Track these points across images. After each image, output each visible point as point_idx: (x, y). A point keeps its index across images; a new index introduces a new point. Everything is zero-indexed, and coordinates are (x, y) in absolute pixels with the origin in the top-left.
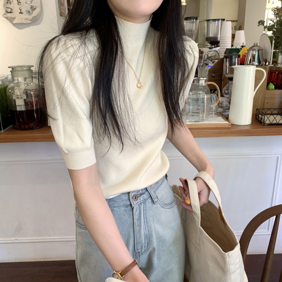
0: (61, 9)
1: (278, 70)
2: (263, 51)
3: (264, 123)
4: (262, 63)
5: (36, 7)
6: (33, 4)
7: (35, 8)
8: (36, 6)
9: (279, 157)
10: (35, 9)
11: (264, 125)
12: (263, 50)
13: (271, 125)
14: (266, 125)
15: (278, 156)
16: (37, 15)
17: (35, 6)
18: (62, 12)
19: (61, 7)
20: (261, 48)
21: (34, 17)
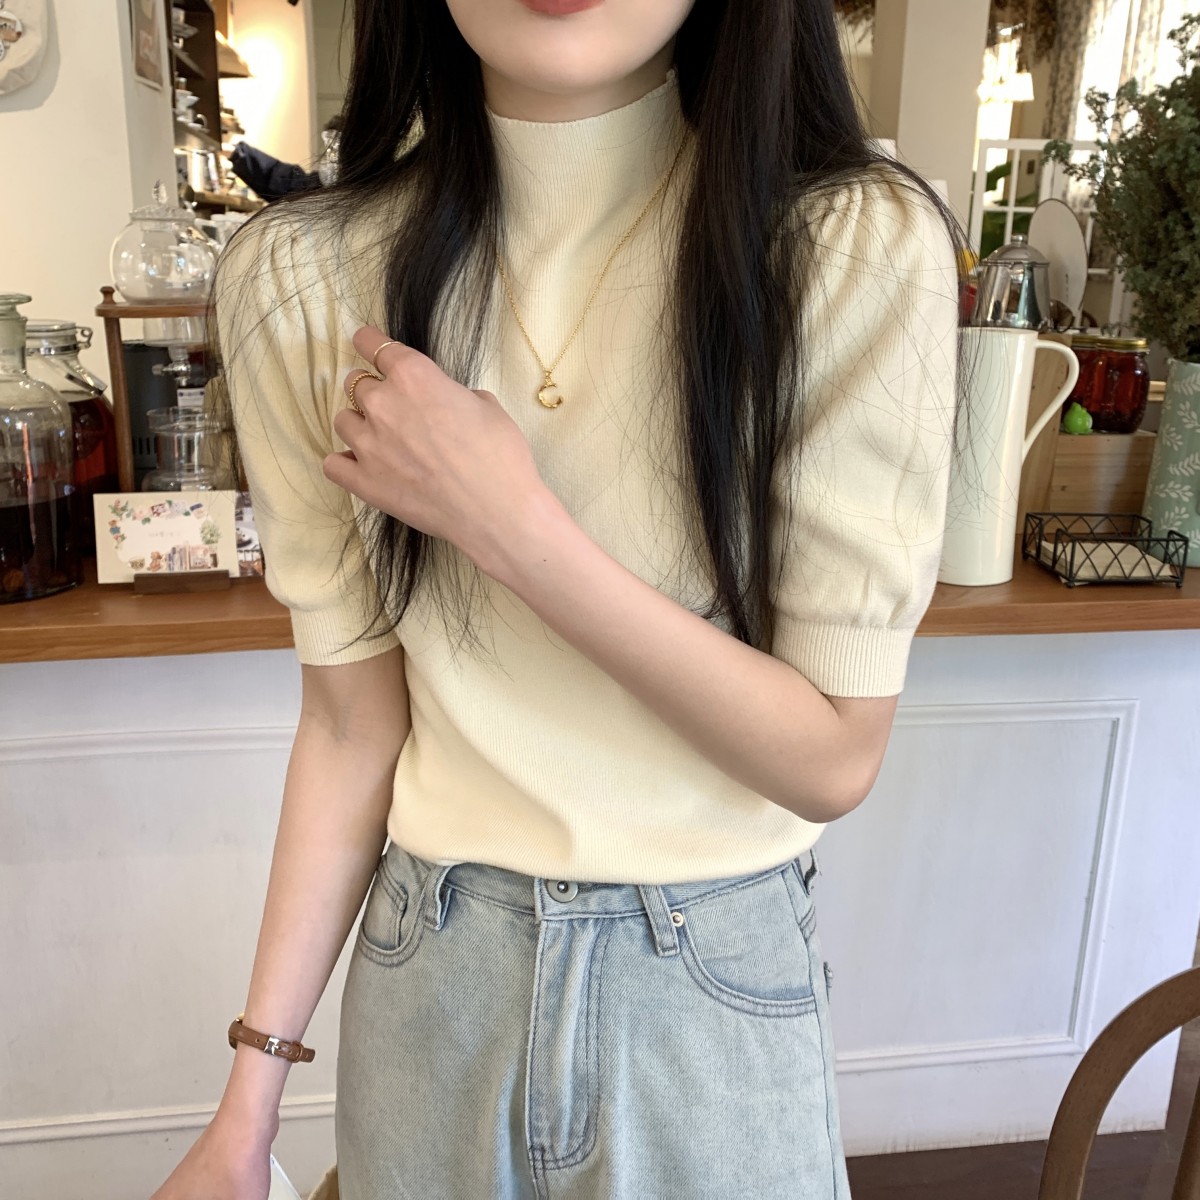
0: (142, 42)
1: (1105, 353)
2: (1050, 269)
3: (1071, 577)
4: (1043, 322)
5: (23, 26)
6: (9, 11)
7: (19, 28)
8: (25, 21)
9: (1118, 719)
10: (19, 34)
11: (1069, 587)
12: (1046, 265)
13: (1099, 584)
14: (1076, 584)
15: (1114, 716)
16: (30, 63)
17: (20, 20)
18: (146, 55)
19: (144, 35)
20: (1043, 258)
21: (13, 71)
